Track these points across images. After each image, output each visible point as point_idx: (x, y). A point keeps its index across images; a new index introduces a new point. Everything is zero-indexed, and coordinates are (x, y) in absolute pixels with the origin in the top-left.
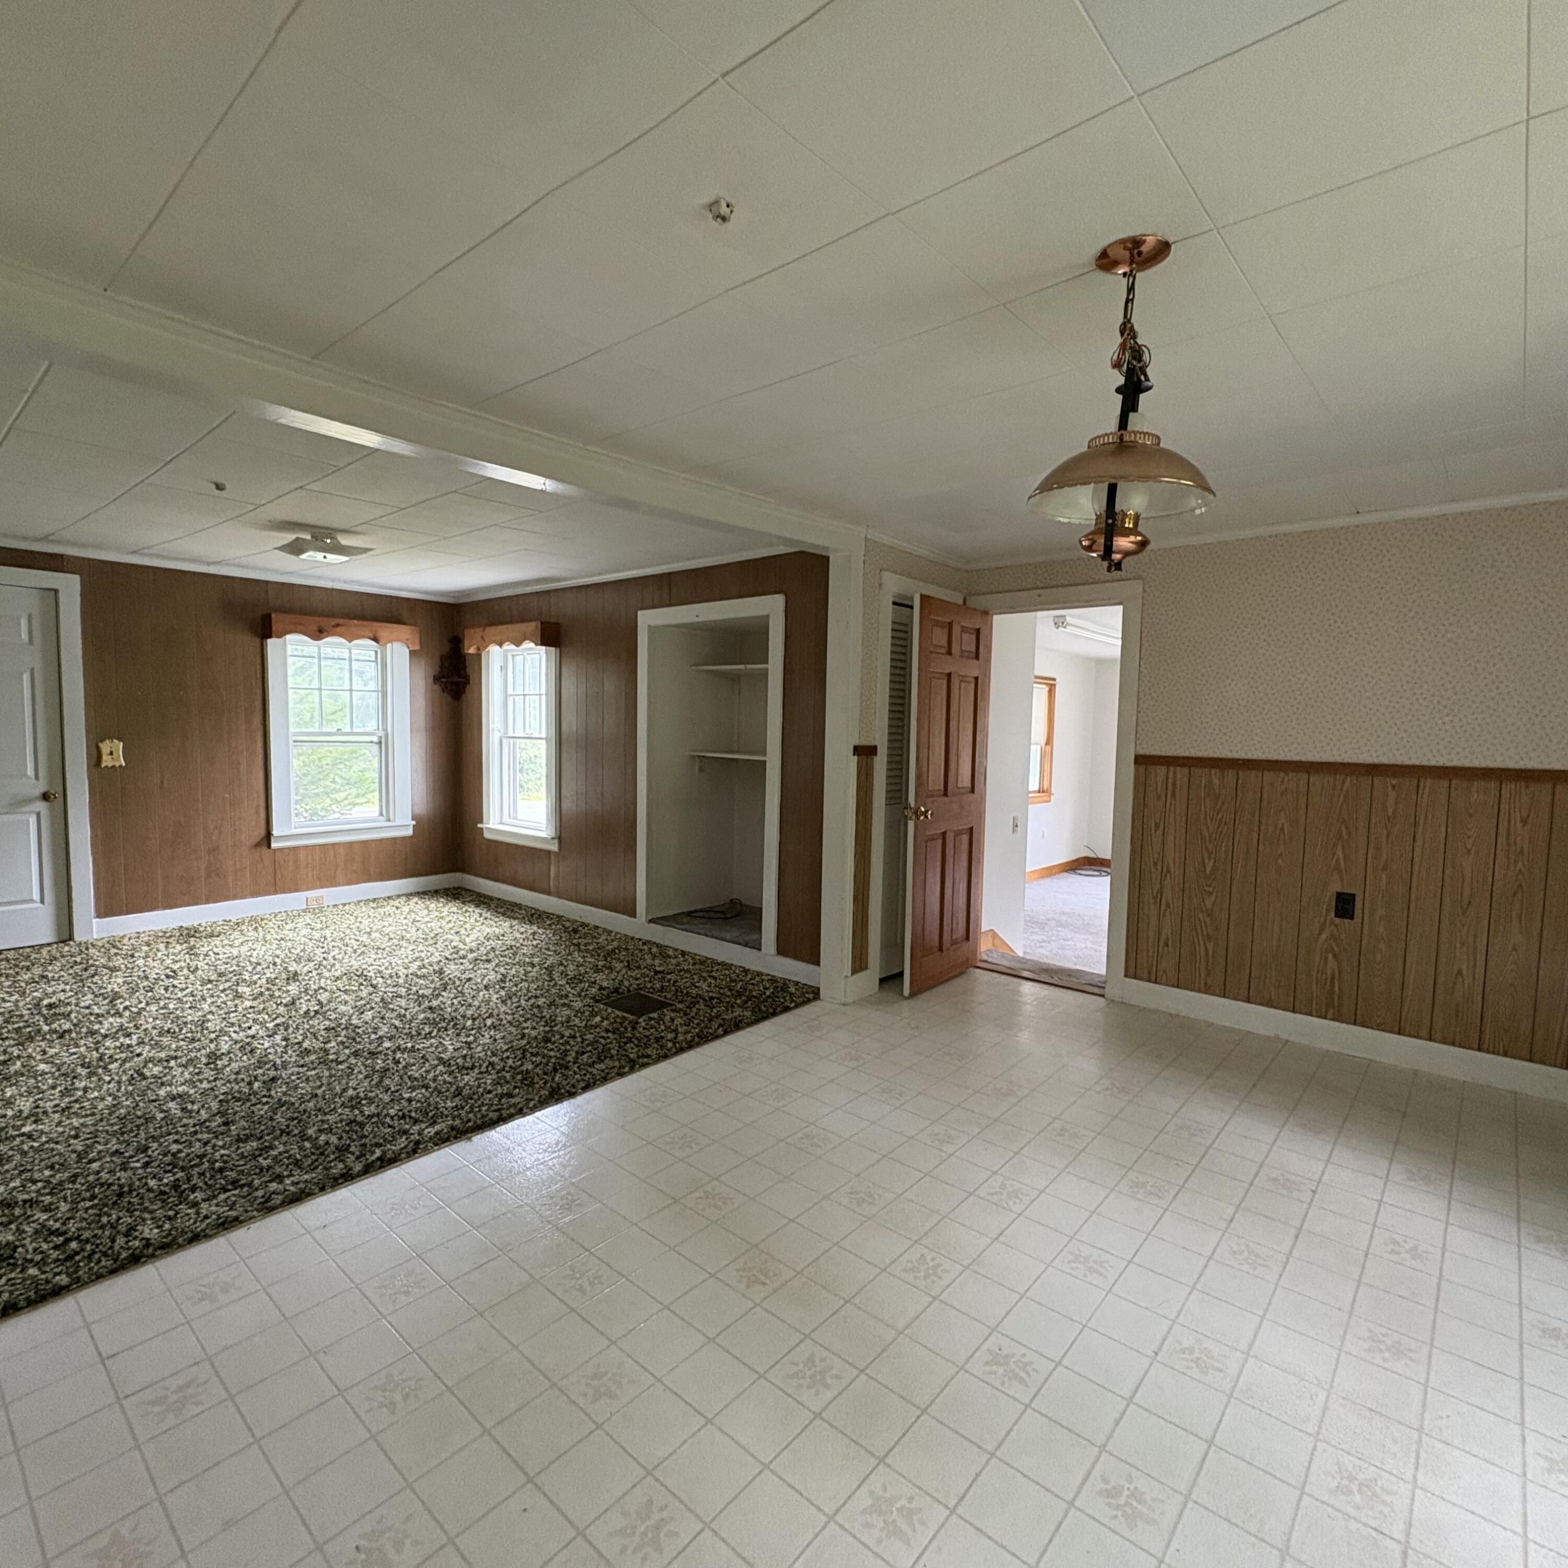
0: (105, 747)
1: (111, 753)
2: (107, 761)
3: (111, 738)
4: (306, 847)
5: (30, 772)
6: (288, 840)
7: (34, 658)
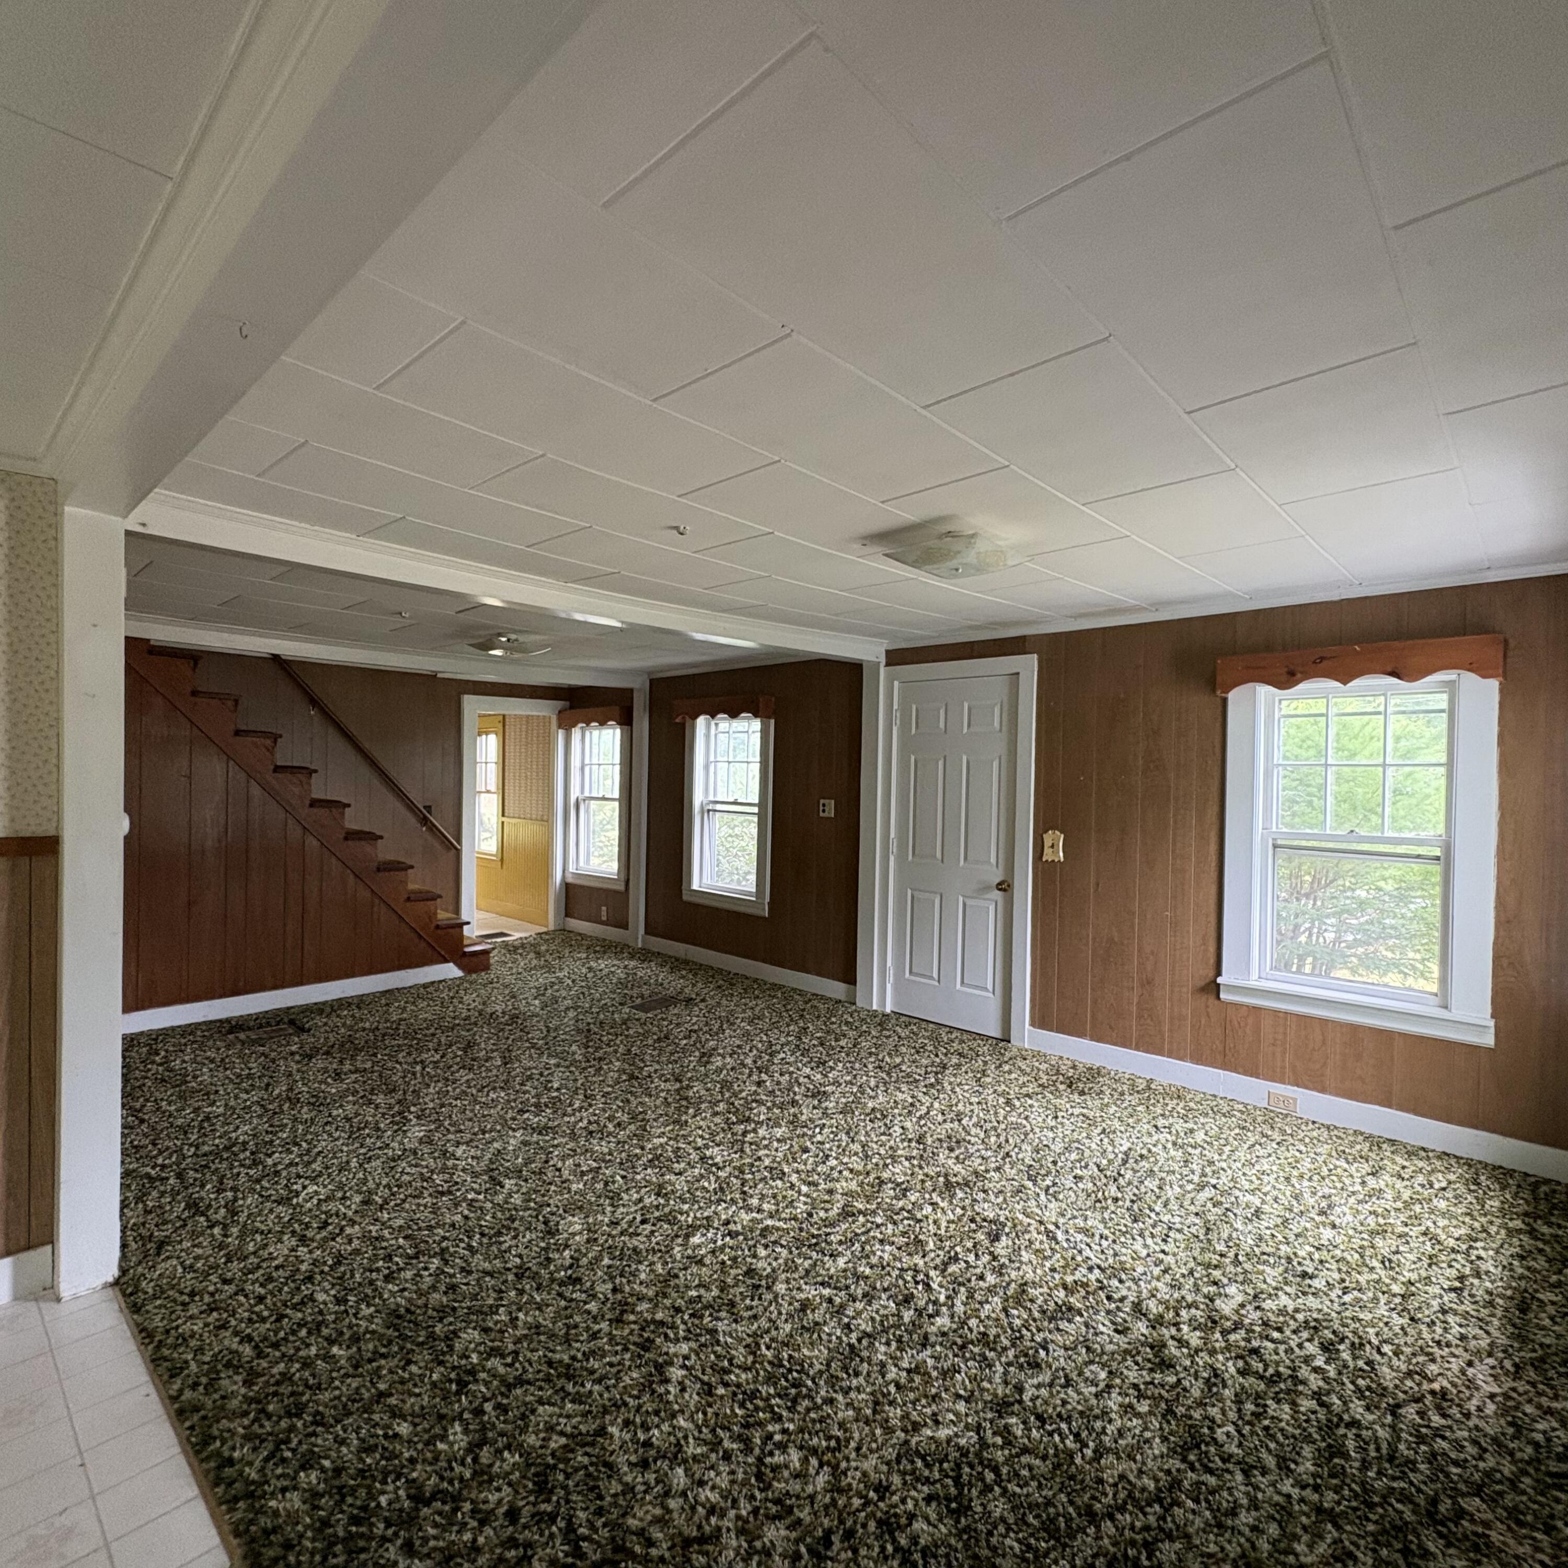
0: (1048, 838)
1: (1052, 846)
2: (1048, 855)
3: (1053, 828)
4: (1276, 1012)
5: (993, 860)
6: (1246, 995)
7: (1000, 747)
